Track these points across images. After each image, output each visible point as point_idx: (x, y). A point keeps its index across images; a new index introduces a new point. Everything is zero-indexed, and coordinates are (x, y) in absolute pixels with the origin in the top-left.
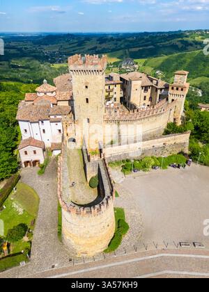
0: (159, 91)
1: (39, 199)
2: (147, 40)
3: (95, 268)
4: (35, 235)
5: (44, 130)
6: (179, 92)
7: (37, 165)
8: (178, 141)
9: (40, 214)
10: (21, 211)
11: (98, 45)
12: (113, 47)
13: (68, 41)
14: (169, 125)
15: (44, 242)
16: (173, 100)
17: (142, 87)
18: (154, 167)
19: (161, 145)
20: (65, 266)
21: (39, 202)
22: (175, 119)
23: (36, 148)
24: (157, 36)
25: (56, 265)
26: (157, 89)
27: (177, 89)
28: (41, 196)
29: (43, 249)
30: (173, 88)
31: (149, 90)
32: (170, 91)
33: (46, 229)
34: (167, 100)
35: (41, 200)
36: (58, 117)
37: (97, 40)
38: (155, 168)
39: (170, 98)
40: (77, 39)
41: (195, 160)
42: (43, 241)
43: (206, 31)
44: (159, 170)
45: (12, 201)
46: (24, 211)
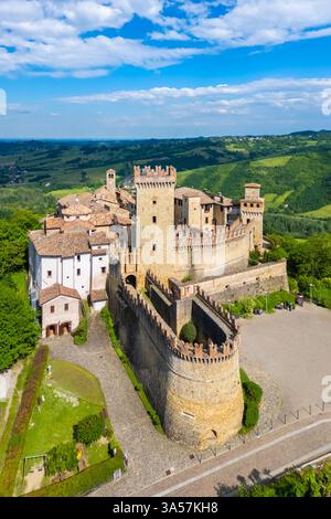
0: (226, 209)
1: (97, 379)
2: (158, 150)
3: (237, 459)
4: (116, 433)
5: (79, 271)
6: (255, 209)
7: (66, 333)
8: (274, 274)
9: (109, 400)
10: (74, 401)
11: (83, 157)
12: (107, 158)
13: (31, 150)
14: (252, 255)
15: (137, 440)
16: (248, 221)
17: (202, 205)
18: (256, 312)
19: (253, 280)
20: (186, 468)
21: (99, 384)
22: (256, 247)
23: (69, 300)
24: (170, 145)
25: (172, 469)
26: (222, 208)
27: (252, 205)
28: (98, 375)
29: (139, 450)
30: (245, 205)
31: (212, 209)
32: (243, 208)
33: (131, 421)
34: (241, 221)
35: (101, 381)
36: (103, 247)
37: (82, 150)
38: (258, 313)
39: (245, 217)
40: (46, 148)
41: (307, 297)
42: (133, 438)
43: (238, 137)
44: (264, 315)
45: (50, 388)
46: (79, 400)
